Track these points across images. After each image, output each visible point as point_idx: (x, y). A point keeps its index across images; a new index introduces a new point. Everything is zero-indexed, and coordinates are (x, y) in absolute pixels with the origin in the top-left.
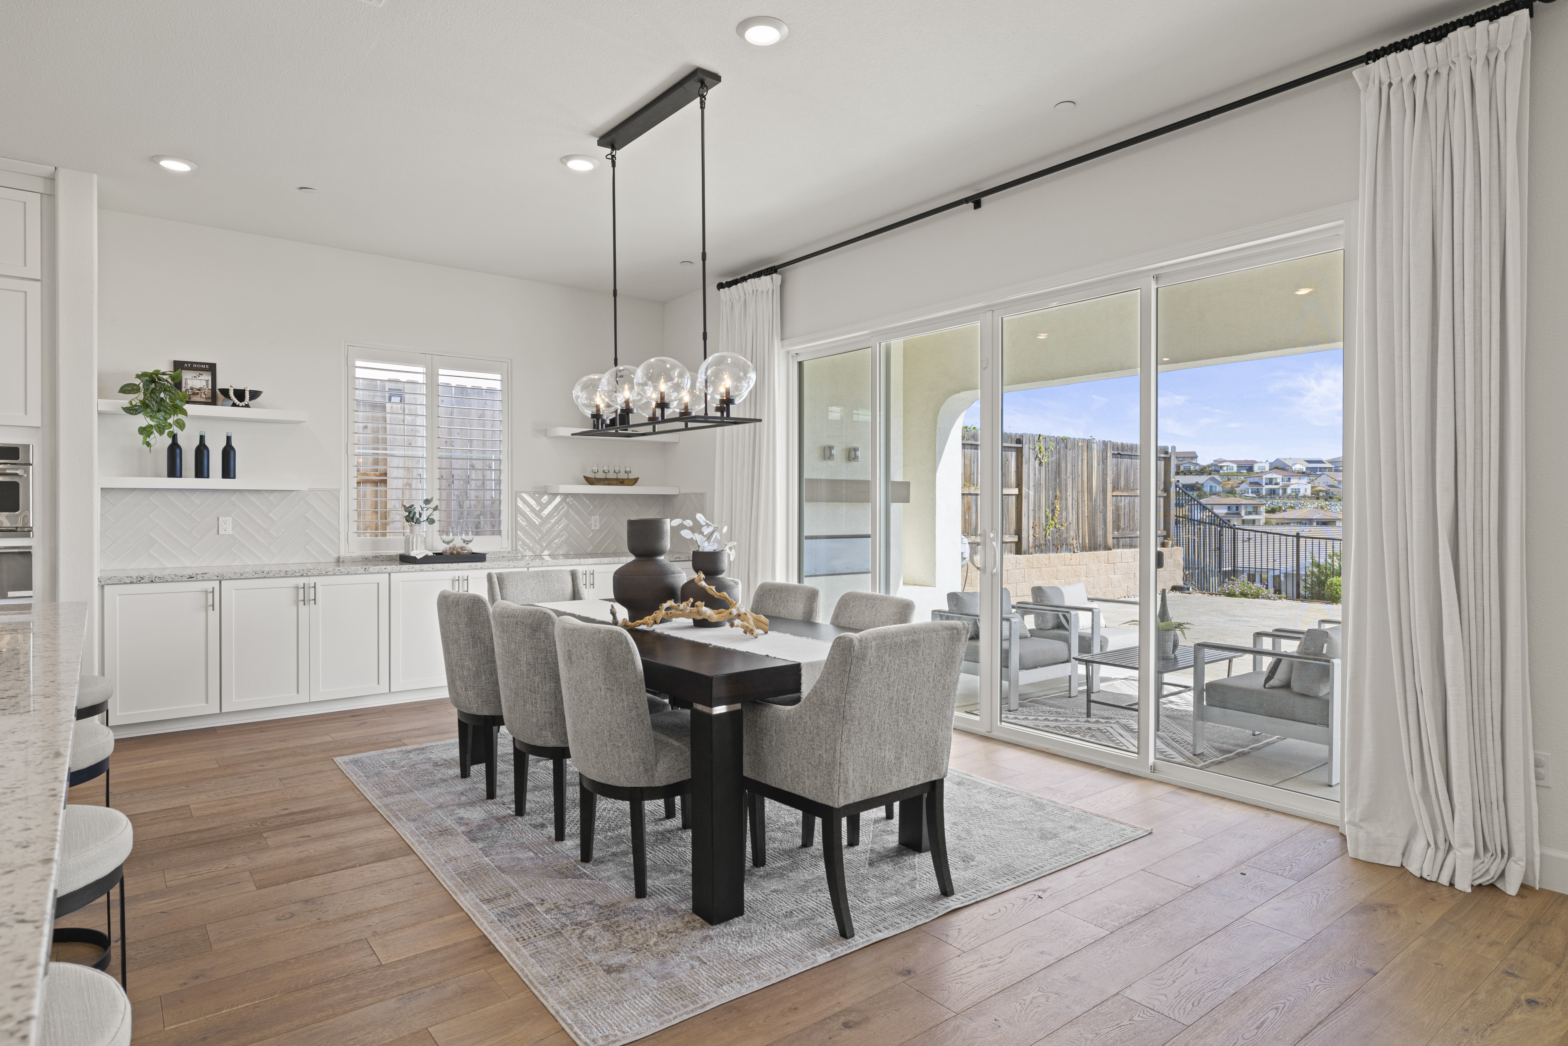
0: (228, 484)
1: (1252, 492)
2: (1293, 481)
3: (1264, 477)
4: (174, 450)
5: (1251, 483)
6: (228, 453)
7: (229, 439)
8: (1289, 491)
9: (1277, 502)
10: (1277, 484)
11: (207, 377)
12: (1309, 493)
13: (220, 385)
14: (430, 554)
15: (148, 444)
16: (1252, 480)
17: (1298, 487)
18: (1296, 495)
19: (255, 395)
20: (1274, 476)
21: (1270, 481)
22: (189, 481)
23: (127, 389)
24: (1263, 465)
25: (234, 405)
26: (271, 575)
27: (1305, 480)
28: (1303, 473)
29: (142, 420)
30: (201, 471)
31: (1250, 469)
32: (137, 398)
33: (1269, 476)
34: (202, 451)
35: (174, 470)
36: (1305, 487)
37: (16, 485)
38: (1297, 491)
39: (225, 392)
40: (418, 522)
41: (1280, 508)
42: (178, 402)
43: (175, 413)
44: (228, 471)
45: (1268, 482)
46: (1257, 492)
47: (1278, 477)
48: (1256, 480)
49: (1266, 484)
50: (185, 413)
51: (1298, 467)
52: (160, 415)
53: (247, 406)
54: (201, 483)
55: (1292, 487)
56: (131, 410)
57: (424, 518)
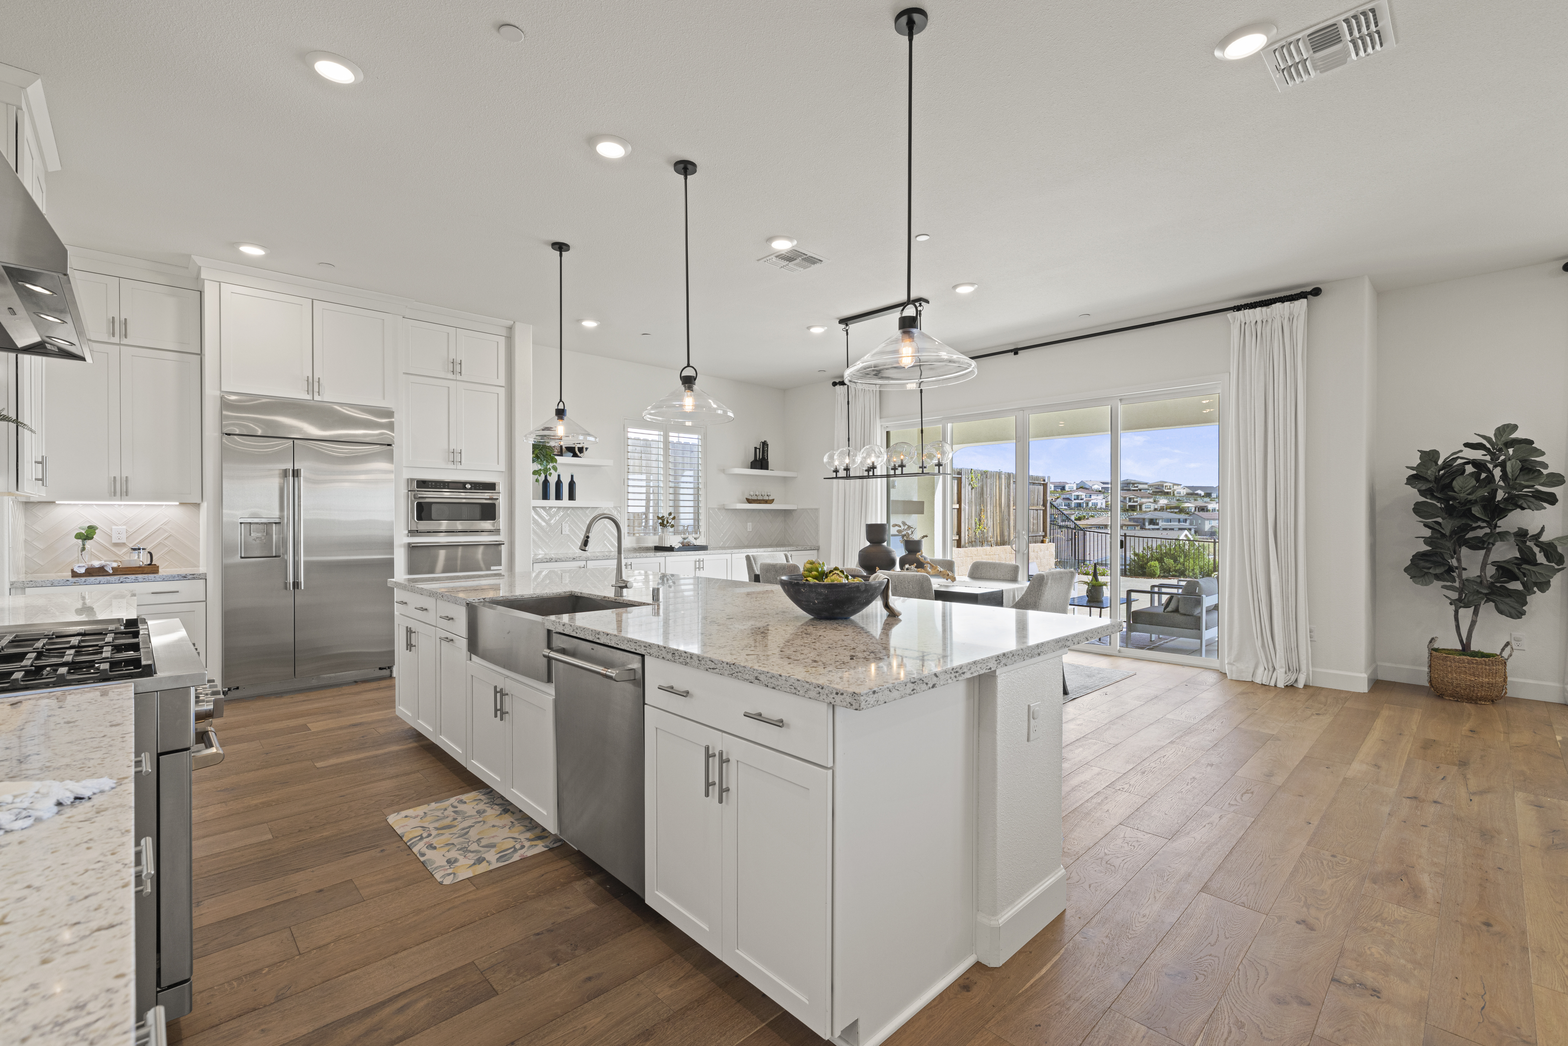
0: (572, 503)
1: (1065, 505)
2: (1093, 497)
3: (1073, 494)
5: (1064, 499)
6: (572, 485)
7: (572, 476)
8: (1090, 505)
9: (1082, 513)
10: (1082, 499)
12: (1104, 506)
15: (536, 480)
16: (1064, 496)
17: (1096, 502)
18: (1095, 508)
19: (581, 450)
20: (1080, 493)
21: (1077, 497)
22: (552, 502)
24: (1072, 485)
25: (572, 456)
27: (1101, 497)
28: (1100, 491)
29: (534, 466)
30: (558, 497)
31: (1063, 488)
33: (1077, 493)
34: (559, 484)
35: (545, 496)
36: (1102, 501)
37: (494, 505)
38: (1095, 505)
39: (568, 449)
41: (1084, 517)
42: (551, 455)
43: (550, 462)
44: (572, 497)
45: (1076, 498)
46: (1068, 505)
47: (1082, 494)
48: (1068, 496)
49: (1075, 499)
50: (557, 462)
51: (1096, 487)
52: (543, 463)
53: (578, 456)
54: (559, 503)
55: (1092, 501)
56: (532, 459)
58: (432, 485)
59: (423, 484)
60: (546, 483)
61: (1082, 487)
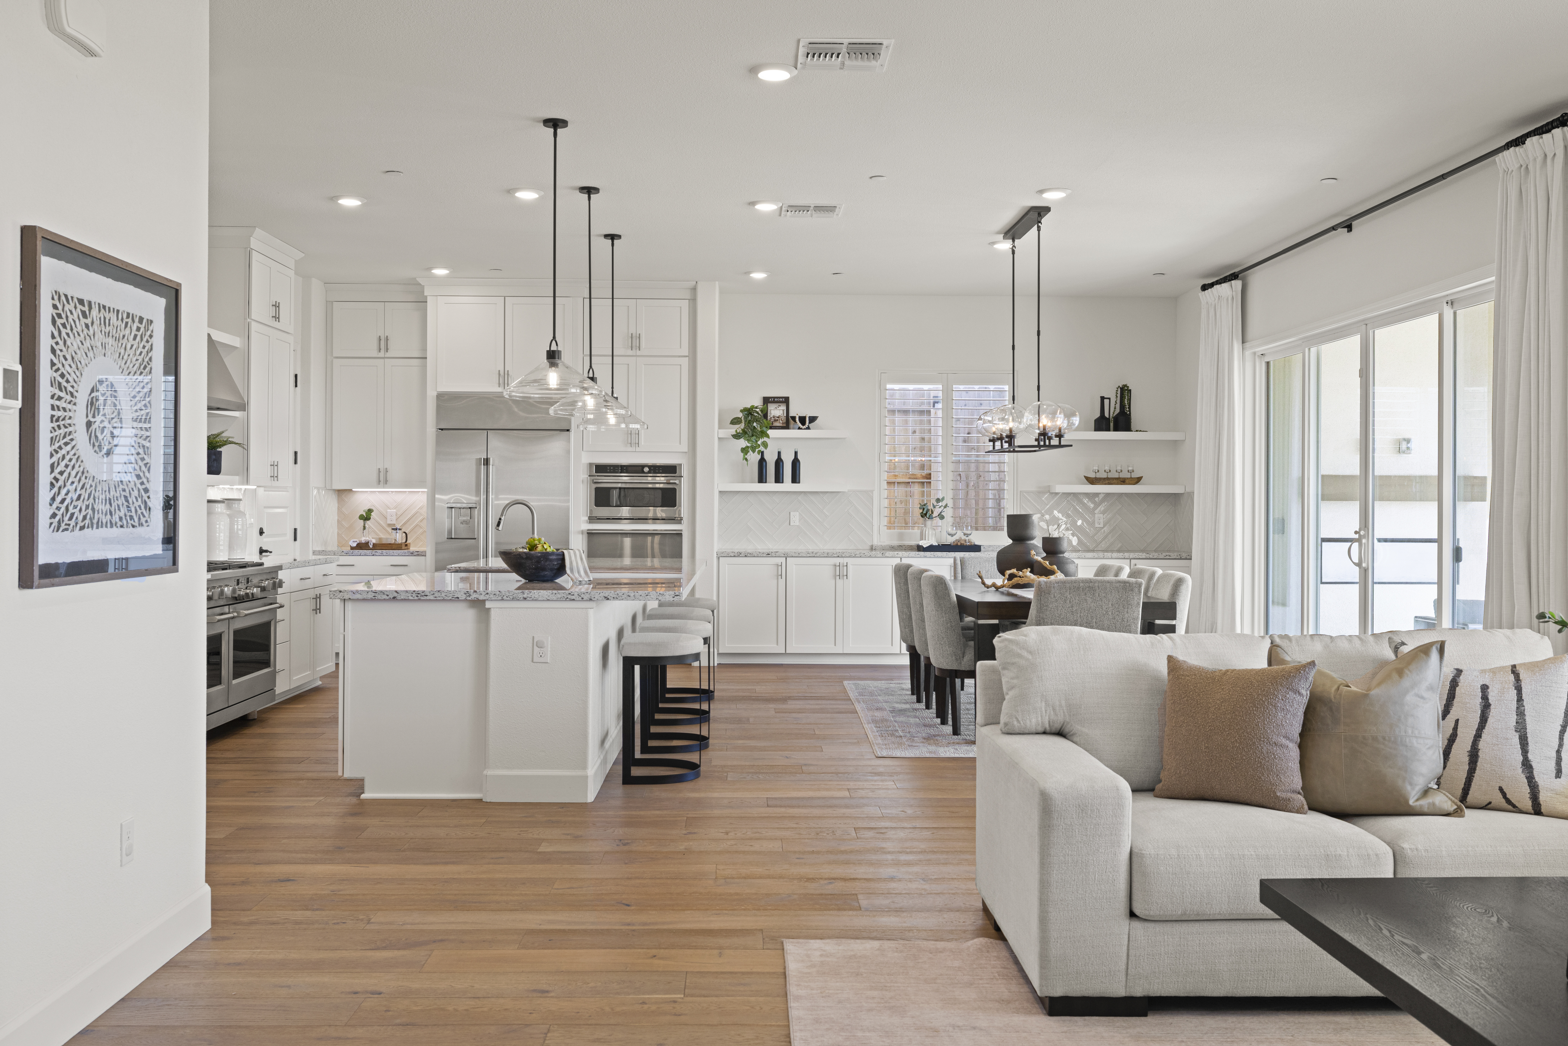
0: (795, 487)
6: (795, 465)
7: (796, 453)
11: (783, 407)
13: (791, 414)
14: (938, 544)
15: (746, 460)
19: (813, 419)
22: (771, 486)
23: (736, 421)
25: (799, 428)
26: (818, 555)
29: (743, 443)
30: (779, 479)
32: (740, 427)
34: (779, 463)
35: (762, 479)
37: (675, 490)
39: (794, 419)
40: (931, 518)
42: (764, 429)
43: (762, 437)
44: (795, 479)
50: (768, 436)
52: (753, 438)
53: (808, 428)
54: (779, 487)
56: (737, 436)
57: (935, 514)
58: (610, 469)
59: (601, 469)
60: (762, 462)
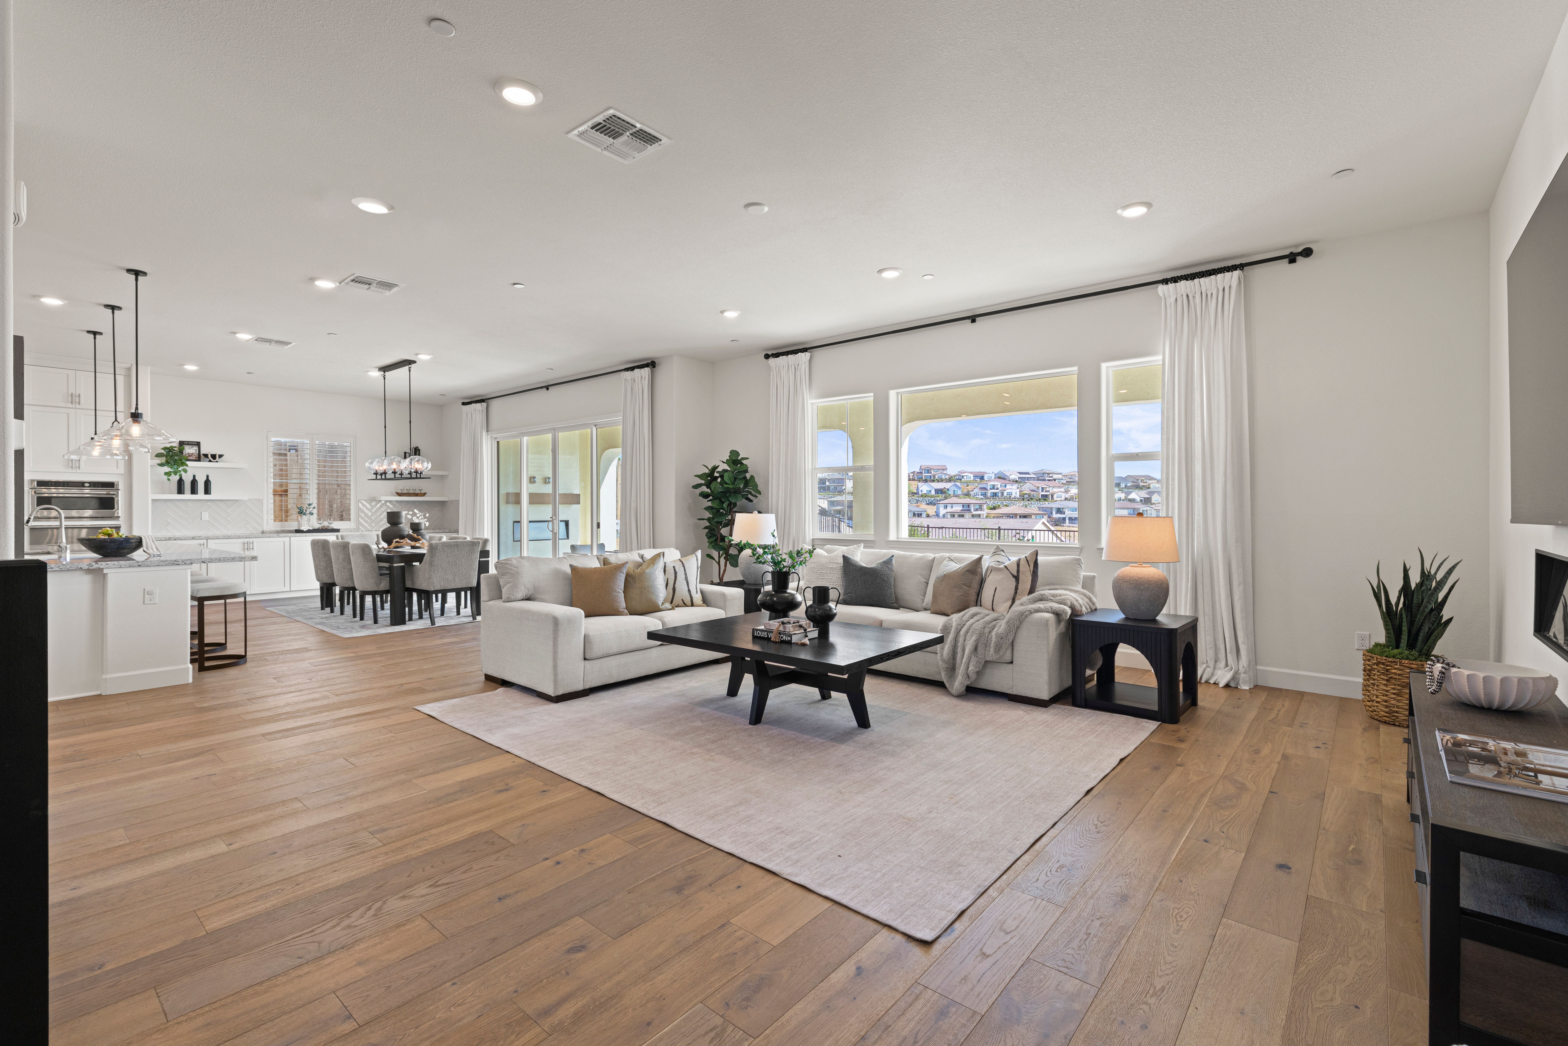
0: (207, 497)
1: (981, 495)
2: (1008, 487)
3: (989, 484)
4: (180, 482)
5: (981, 488)
6: (207, 483)
7: (207, 476)
8: (1005, 494)
9: (997, 502)
10: (997, 489)
11: (196, 448)
12: (1018, 496)
13: (202, 452)
14: (311, 529)
15: (169, 480)
16: (981, 486)
17: (1011, 491)
18: (1010, 498)
19: (220, 456)
20: (996, 483)
21: (993, 487)
22: (188, 496)
23: (158, 455)
24: (990, 475)
25: (210, 461)
27: (1015, 486)
28: (1016, 481)
29: (167, 469)
30: (194, 491)
31: (982, 478)
32: (163, 460)
33: (992, 483)
34: (194, 483)
35: (180, 490)
36: (1016, 491)
37: (113, 498)
38: (1010, 494)
39: (206, 456)
40: (305, 514)
41: (999, 506)
42: (183, 461)
43: (182, 466)
44: (207, 491)
45: (992, 487)
46: (985, 495)
47: (998, 484)
48: (984, 486)
49: (990, 489)
50: (187, 465)
51: (1013, 477)
52: (175, 466)
53: (217, 462)
54: (194, 497)
55: (1007, 491)
56: (161, 465)
57: (308, 512)
58: (51, 484)
59: (42, 484)
61: (1001, 477)
